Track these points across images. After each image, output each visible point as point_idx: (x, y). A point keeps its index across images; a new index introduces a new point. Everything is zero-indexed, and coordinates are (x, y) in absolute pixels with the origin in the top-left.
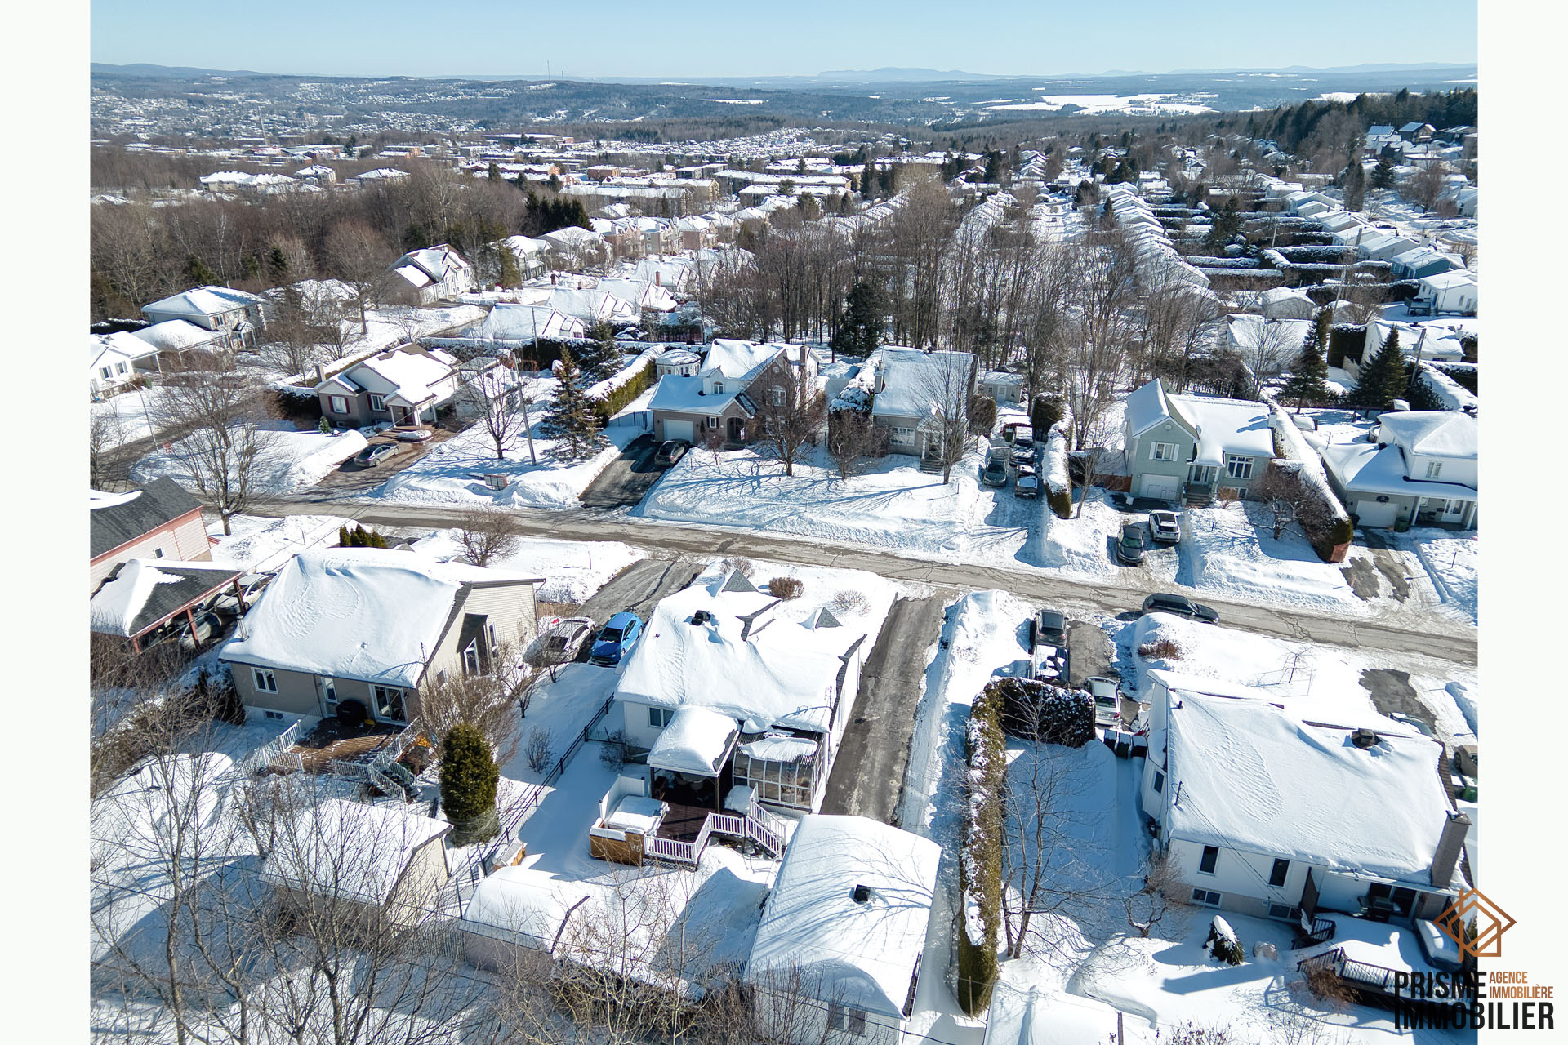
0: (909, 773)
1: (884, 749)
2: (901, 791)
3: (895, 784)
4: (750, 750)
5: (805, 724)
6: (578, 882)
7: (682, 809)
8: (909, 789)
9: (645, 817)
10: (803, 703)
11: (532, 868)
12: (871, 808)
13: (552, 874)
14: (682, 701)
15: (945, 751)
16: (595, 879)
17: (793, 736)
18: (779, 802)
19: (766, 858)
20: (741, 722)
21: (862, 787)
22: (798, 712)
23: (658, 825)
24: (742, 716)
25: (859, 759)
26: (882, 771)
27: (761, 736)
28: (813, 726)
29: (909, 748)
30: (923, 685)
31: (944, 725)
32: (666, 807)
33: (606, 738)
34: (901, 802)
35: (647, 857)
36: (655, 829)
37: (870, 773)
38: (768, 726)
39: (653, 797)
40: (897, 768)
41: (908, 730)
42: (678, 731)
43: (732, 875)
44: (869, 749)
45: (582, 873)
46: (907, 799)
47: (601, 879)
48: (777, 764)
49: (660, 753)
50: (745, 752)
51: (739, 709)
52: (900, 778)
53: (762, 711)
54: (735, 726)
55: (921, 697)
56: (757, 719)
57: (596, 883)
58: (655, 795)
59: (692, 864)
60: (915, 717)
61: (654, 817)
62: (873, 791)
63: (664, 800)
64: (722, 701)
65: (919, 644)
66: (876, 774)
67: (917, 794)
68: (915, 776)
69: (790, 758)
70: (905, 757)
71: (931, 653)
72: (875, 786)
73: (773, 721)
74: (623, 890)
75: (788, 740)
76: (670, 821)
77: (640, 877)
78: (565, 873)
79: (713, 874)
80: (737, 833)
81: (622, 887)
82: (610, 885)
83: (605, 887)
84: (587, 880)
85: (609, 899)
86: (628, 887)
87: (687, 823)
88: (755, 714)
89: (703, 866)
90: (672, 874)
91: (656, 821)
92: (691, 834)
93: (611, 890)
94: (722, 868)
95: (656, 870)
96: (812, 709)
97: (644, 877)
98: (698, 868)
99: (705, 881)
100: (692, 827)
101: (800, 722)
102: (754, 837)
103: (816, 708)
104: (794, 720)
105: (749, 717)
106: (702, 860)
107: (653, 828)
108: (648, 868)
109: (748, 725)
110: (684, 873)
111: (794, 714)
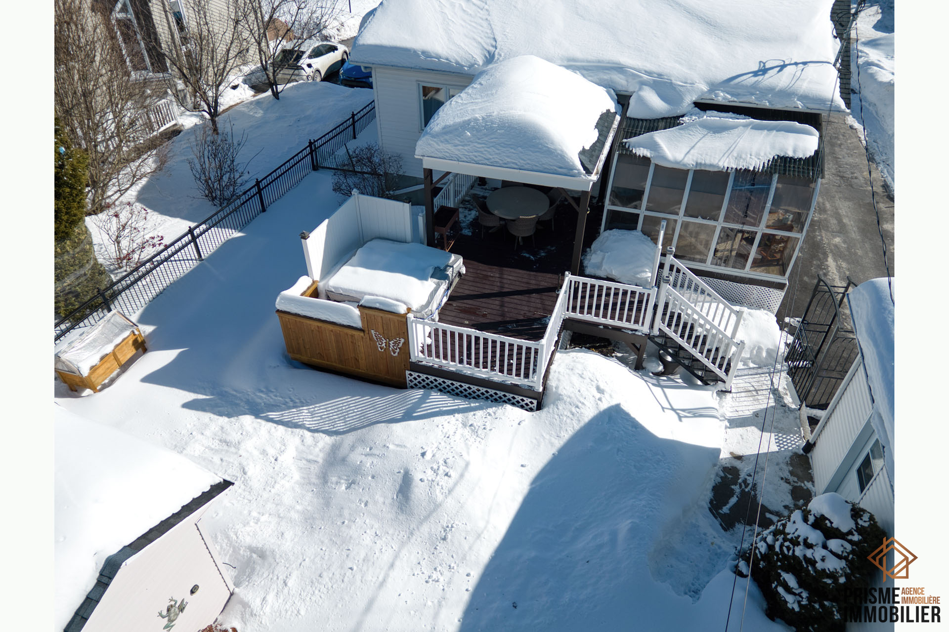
4: (654, 147)
5: (786, 93)
6: (247, 419)
7: (494, 273)
9: (413, 280)
10: (770, 54)
14: (490, 58)
16: (287, 415)
18: (708, 266)
20: (623, 100)
22: (763, 70)
23: (441, 298)
24: (625, 83)
27: (671, 122)
28: (804, 98)
32: (457, 264)
35: (418, 367)
36: (434, 306)
38: (689, 99)
39: (431, 243)
40: (889, 227)
41: (871, 174)
43: (635, 425)
45: (262, 398)
47: (304, 414)
48: (721, 177)
50: (641, 152)
51: (620, 69)
54: (611, 105)
55: (864, 139)
56: (663, 87)
57: (286, 424)
58: (434, 241)
61: (431, 283)
63: (453, 251)
69: (755, 162)
73: (700, 89)
74: (353, 448)
75: (746, 126)
76: (467, 292)
77: (399, 415)
78: (223, 395)
79: (586, 420)
80: (631, 325)
81: (350, 438)
82: (326, 432)
83: (308, 434)
84: (273, 415)
85: (315, 469)
86: (362, 441)
87: (506, 299)
88: (660, 75)
89: (559, 398)
90: (480, 413)
91: (436, 290)
92: (517, 321)
93: (321, 445)
94: (604, 406)
95: (438, 400)
96: (796, 64)
97: (408, 416)
98: (546, 400)
99: (566, 436)
100: (519, 308)
101: (771, 89)
102: (672, 335)
103: (805, 63)
104: (754, 86)
105: (643, 83)
106: (552, 382)
107: (429, 303)
108: (418, 393)
109: (641, 100)
110: (511, 413)
111: (755, 74)
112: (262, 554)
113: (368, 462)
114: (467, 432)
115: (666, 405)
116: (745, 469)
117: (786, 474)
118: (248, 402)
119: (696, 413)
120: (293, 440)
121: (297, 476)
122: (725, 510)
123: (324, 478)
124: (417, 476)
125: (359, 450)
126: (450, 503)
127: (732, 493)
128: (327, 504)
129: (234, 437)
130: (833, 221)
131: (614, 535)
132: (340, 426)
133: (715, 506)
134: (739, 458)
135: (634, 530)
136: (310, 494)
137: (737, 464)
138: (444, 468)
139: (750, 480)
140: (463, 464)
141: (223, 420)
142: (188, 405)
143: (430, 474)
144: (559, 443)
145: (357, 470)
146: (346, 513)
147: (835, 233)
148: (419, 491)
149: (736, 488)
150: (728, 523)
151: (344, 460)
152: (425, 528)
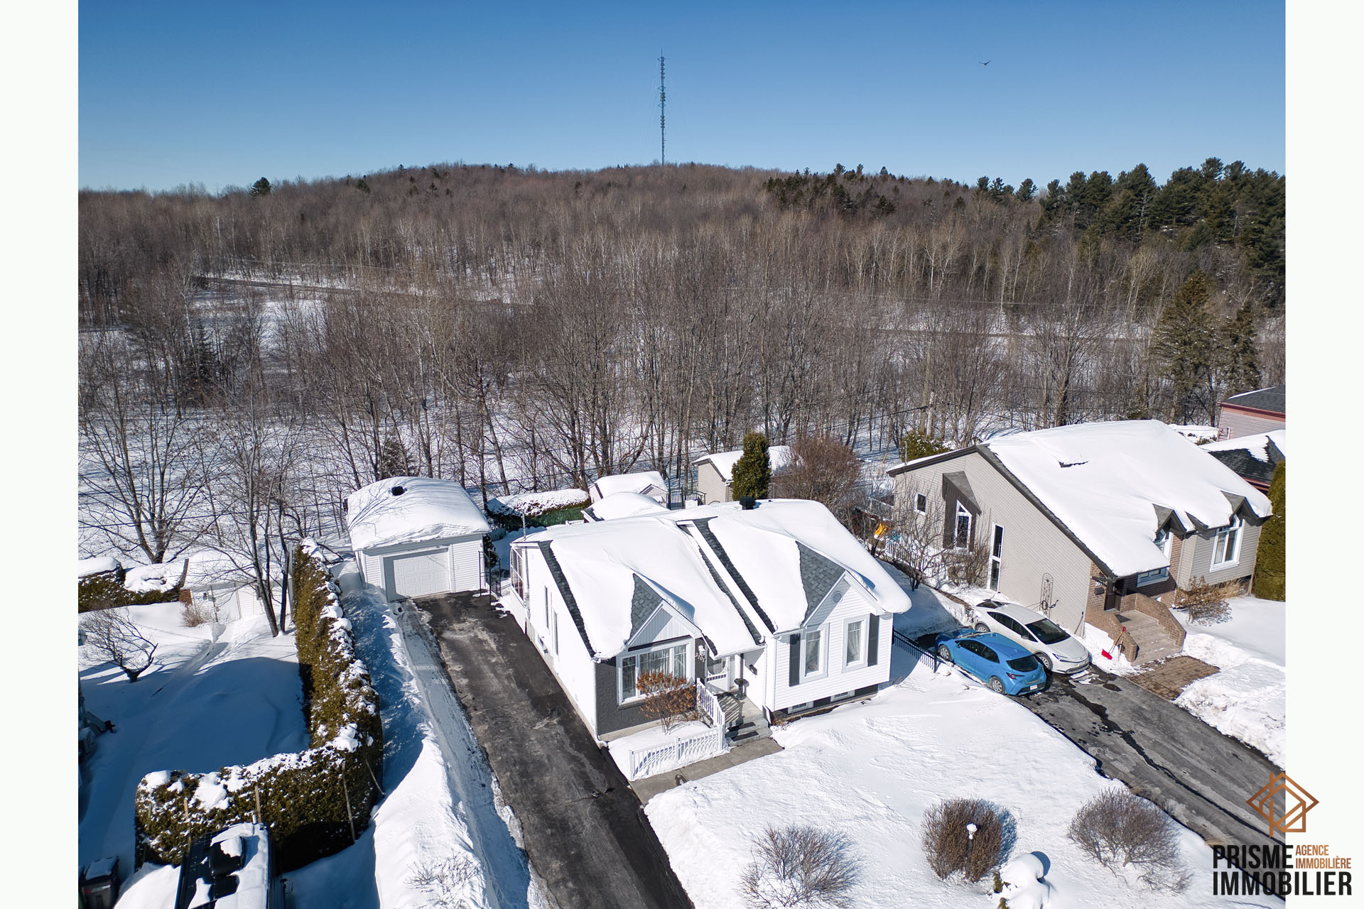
0: (444, 682)
1: (496, 693)
2: (443, 665)
3: (455, 668)
8: (434, 668)
12: (467, 643)
21: (491, 653)
26: (480, 673)
34: (437, 657)
40: (465, 681)
46: (433, 662)
52: (452, 675)
55: (495, 787)
60: (483, 750)
62: (475, 655)
66: (485, 668)
70: (461, 696)
72: (477, 659)
130: (500, 671)
147: (496, 663)
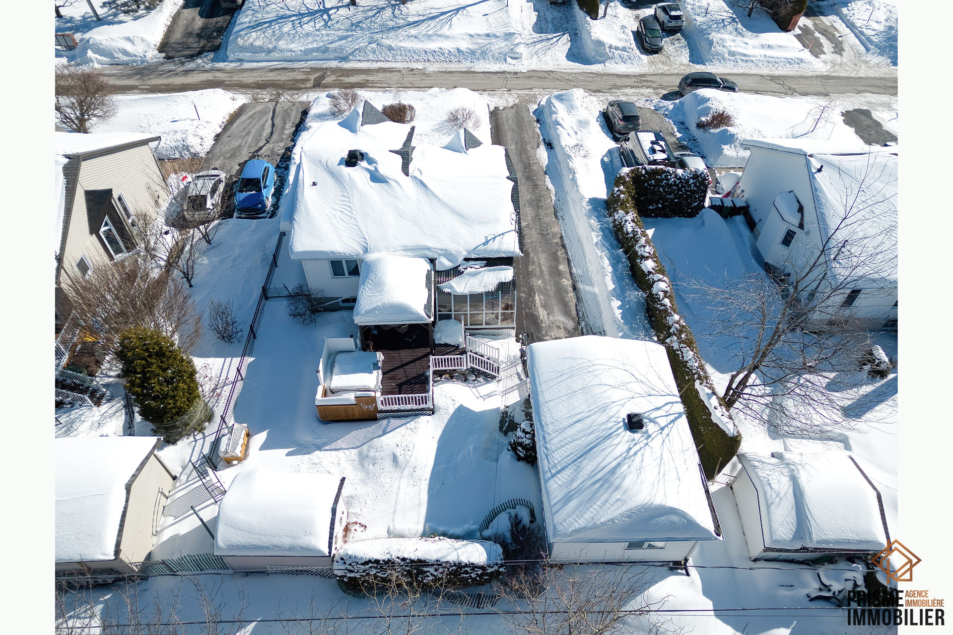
0: (574, 270)
1: (544, 251)
2: (575, 288)
3: (567, 282)
4: (451, 287)
5: (497, 251)
6: (317, 452)
8: (580, 286)
9: (367, 374)
10: (489, 232)
11: (264, 447)
12: (555, 310)
13: (287, 451)
14: (366, 250)
15: (603, 245)
16: (333, 446)
17: (486, 265)
18: (484, 326)
19: (487, 382)
20: (432, 261)
21: (540, 292)
22: (487, 242)
23: (380, 378)
24: (431, 255)
25: (527, 266)
26: (551, 273)
27: (456, 272)
28: (505, 252)
29: (564, 246)
30: (551, 186)
31: (592, 221)
32: (380, 356)
33: (286, 293)
34: (578, 299)
35: (382, 411)
36: (379, 383)
37: (541, 276)
38: (461, 259)
39: (365, 350)
40: (561, 267)
41: (556, 229)
42: (379, 286)
43: (468, 409)
44: (532, 255)
45: (318, 442)
46: (583, 295)
47: (339, 443)
48: (481, 295)
49: (367, 312)
50: (447, 290)
51: (428, 249)
52: (568, 276)
53: (452, 247)
54: (427, 266)
55: (554, 198)
56: (448, 255)
57: (335, 450)
58: (365, 348)
59: (429, 409)
60: (556, 216)
61: (375, 372)
62: (552, 293)
63: (376, 349)
64: (408, 244)
65: (529, 147)
66: (547, 277)
67: (588, 288)
68: (580, 272)
69: (491, 287)
70: (564, 255)
71: (542, 154)
72: (551, 289)
73: (465, 254)
74: (369, 451)
75: (485, 271)
76: (389, 368)
77: (381, 434)
78: (300, 445)
79: (451, 413)
80: (459, 368)
81: (365, 447)
82: (352, 448)
83: (346, 451)
84: (326, 448)
85: (356, 463)
86: (371, 447)
87: (405, 367)
88: (446, 250)
89: (440, 408)
90: (412, 423)
91: (378, 376)
92: (414, 378)
93: (353, 453)
94: (456, 407)
95: (394, 422)
96: (500, 235)
97: (385, 433)
98: (435, 410)
99: (445, 422)
100: (413, 371)
101: (492, 251)
102: (475, 367)
103: (503, 234)
104: (485, 250)
105: (440, 255)
106: (436, 403)
107: (377, 383)
108: (385, 422)
109: (440, 263)
110: (423, 419)
111: (484, 244)
112: (352, 497)
113: (377, 454)
114: (409, 431)
115: (478, 396)
116: (509, 410)
117: (523, 409)
118: (313, 445)
119: (489, 395)
120: (340, 454)
121: (351, 467)
122: (504, 429)
123: (362, 465)
124: (398, 454)
125: (372, 451)
126: (413, 460)
127: (506, 421)
128: (368, 473)
129: (317, 461)
131: (469, 451)
132: (358, 444)
133: (501, 428)
134: (507, 407)
135: (474, 447)
136: (359, 473)
137: (507, 410)
138: (407, 448)
139: (512, 415)
140: (412, 445)
141: (307, 456)
142: (287, 455)
143: (403, 452)
144: (444, 425)
145: (374, 458)
146: (377, 474)
148: (401, 459)
149: (507, 419)
150: (506, 434)
151: (367, 456)
152: (406, 470)
